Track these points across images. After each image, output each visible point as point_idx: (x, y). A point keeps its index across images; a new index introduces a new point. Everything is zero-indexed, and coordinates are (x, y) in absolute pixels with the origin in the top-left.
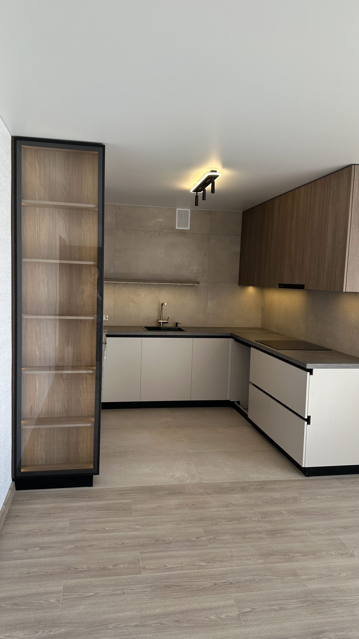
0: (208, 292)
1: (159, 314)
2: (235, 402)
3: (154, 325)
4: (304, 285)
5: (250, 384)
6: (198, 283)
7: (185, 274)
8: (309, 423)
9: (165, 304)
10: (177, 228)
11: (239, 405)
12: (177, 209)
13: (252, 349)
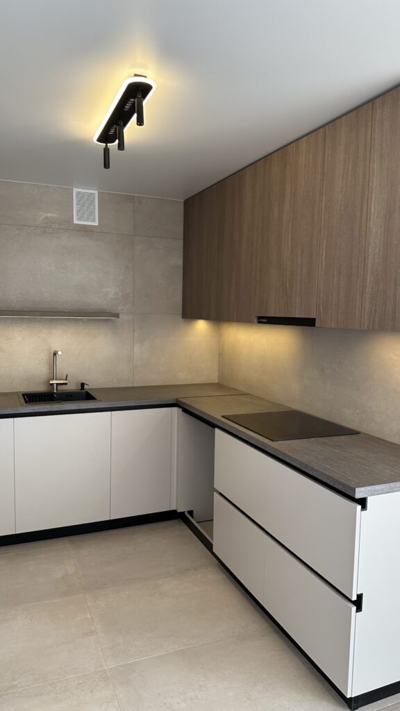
0: (134, 331)
1: (50, 369)
2: (186, 513)
3: (42, 389)
4: (315, 319)
5: (215, 493)
6: (117, 315)
7: (95, 300)
8: (359, 609)
9: (60, 353)
10: (76, 222)
11: (192, 517)
12: (75, 190)
13: (216, 430)
